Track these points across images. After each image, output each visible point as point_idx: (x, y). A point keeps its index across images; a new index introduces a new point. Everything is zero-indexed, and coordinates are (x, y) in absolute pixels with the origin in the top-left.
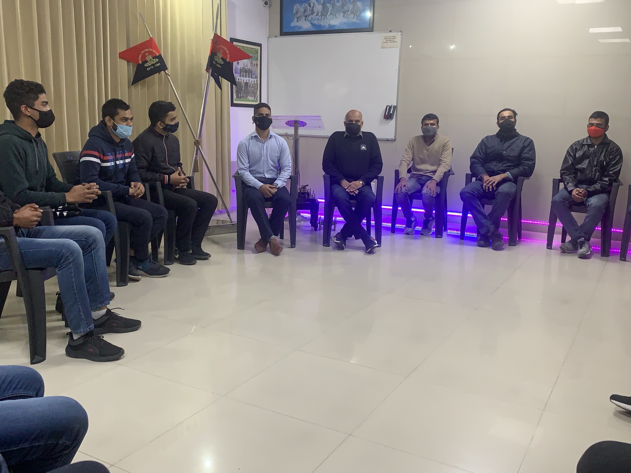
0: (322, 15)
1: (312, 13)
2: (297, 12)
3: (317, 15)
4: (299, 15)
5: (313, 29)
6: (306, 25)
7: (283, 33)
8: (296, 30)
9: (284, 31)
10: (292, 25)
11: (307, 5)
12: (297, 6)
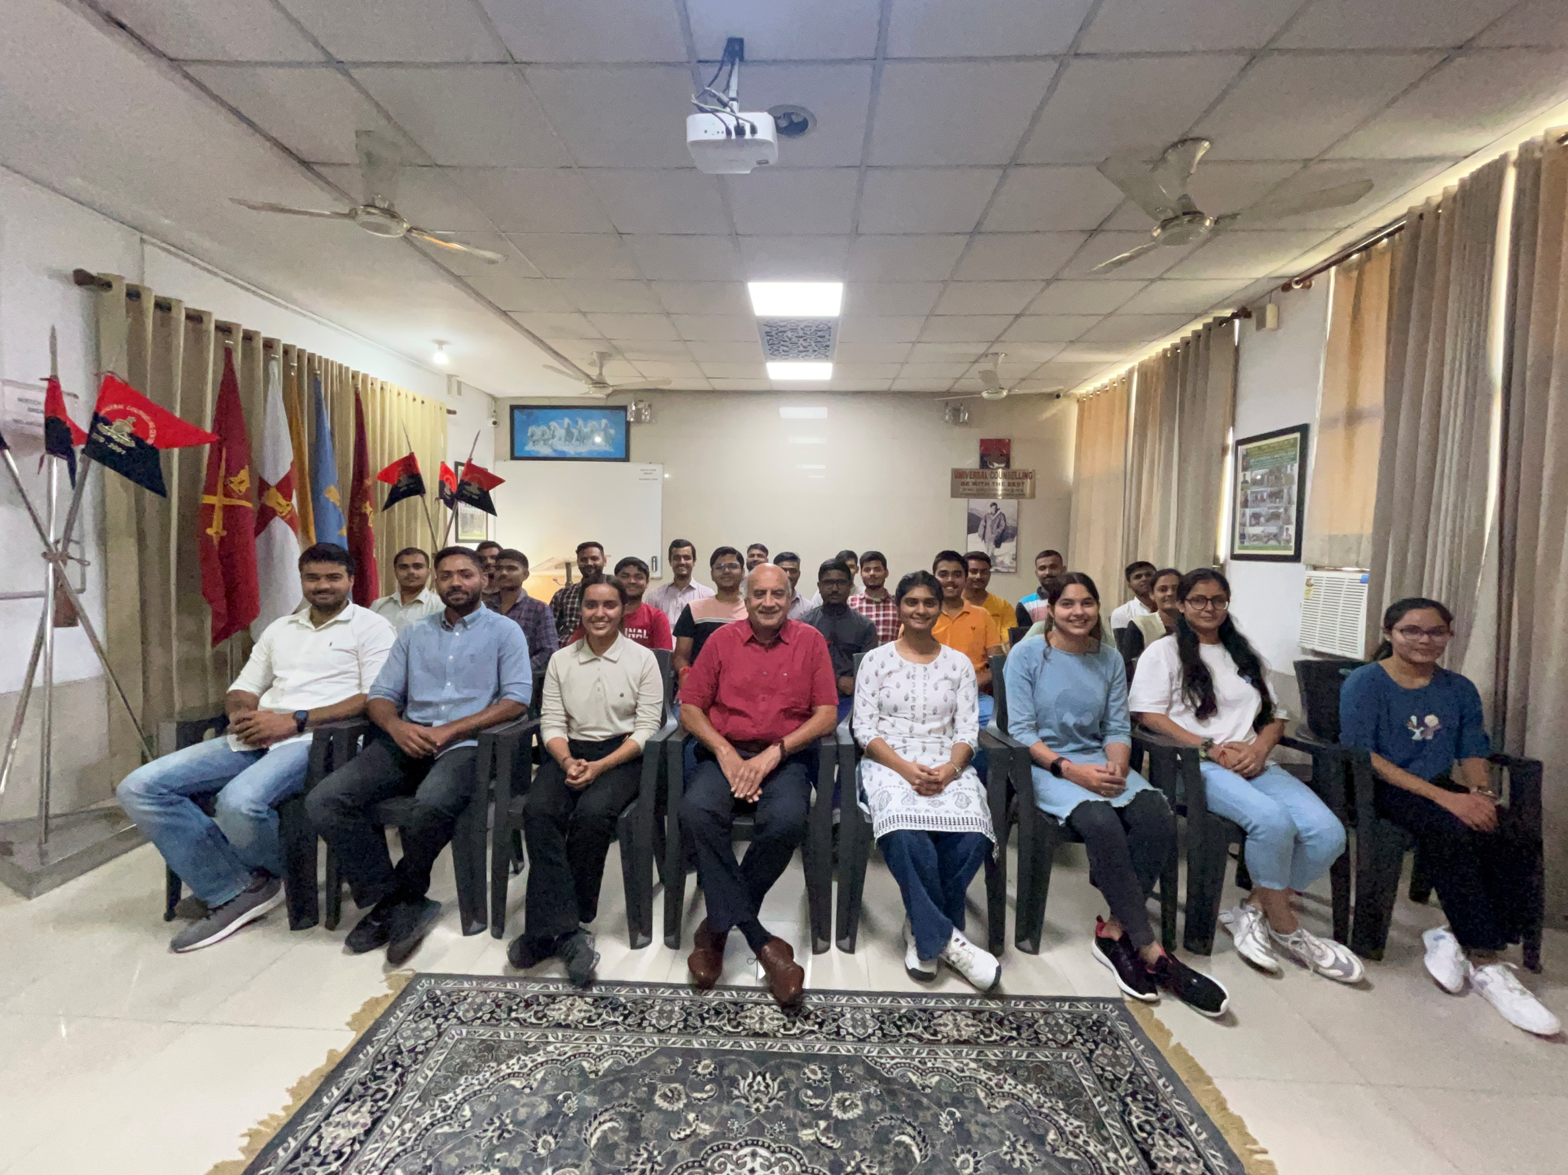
0: (566, 440)
1: (553, 437)
2: (532, 436)
3: (560, 439)
4: (535, 438)
5: (554, 455)
6: (546, 451)
7: (513, 457)
8: (534, 455)
9: (517, 454)
10: (527, 448)
11: (545, 428)
12: (531, 430)
